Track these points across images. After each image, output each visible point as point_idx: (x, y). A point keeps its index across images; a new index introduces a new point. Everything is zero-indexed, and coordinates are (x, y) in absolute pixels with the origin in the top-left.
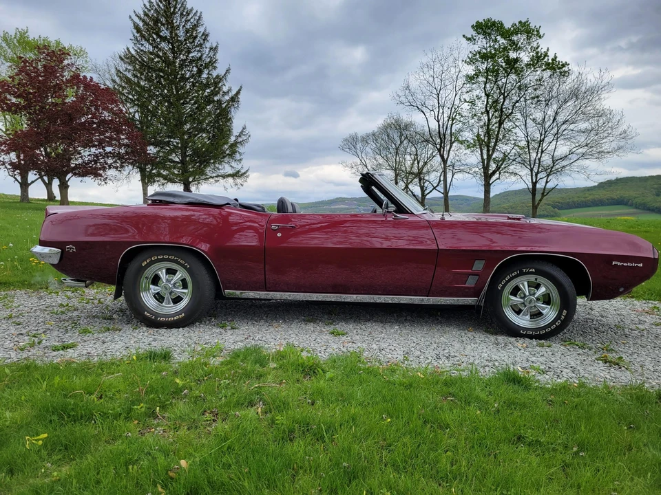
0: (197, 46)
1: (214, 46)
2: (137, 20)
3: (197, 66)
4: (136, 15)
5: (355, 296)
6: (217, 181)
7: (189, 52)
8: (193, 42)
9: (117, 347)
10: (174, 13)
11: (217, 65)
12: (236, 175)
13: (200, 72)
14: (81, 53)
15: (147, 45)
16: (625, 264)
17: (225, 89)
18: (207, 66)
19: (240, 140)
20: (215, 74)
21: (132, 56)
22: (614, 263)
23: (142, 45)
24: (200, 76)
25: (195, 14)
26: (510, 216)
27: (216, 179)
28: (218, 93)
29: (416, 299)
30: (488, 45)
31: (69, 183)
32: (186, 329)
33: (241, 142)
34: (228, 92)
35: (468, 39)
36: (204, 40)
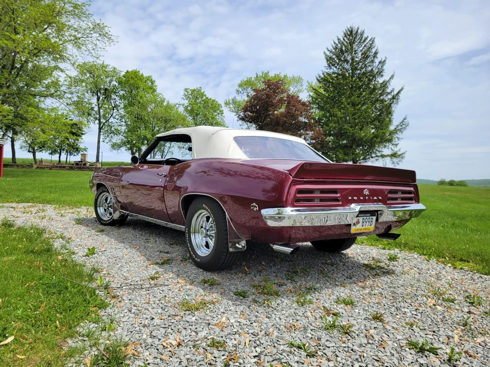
1: (383, 61)
2: (328, 53)
4: (329, 51)
6: (377, 160)
10: (354, 43)
11: (383, 74)
12: (393, 156)
17: (389, 90)
19: (400, 127)
25: (370, 40)
27: (377, 158)
33: (400, 130)
34: (391, 92)
36: (374, 57)
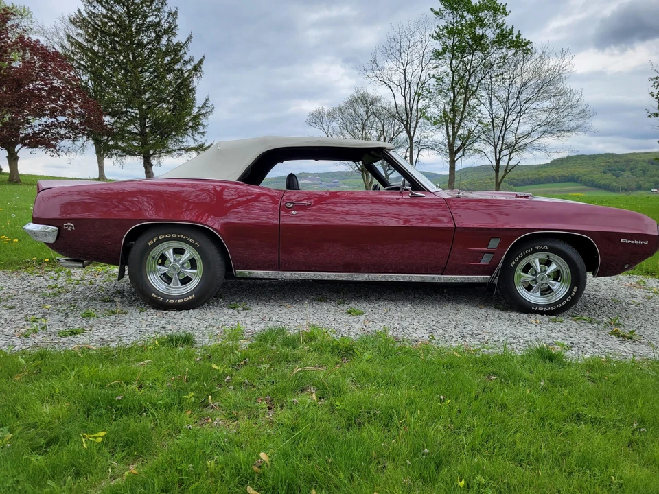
0: (154, 10)
1: (173, 11)
3: (155, 32)
5: (366, 275)
6: (179, 154)
7: (146, 17)
8: (151, 5)
9: (130, 331)
11: (177, 31)
12: (200, 148)
13: (159, 38)
14: (24, 14)
15: (100, 8)
16: (632, 242)
17: (186, 58)
18: (166, 32)
19: (203, 112)
20: (175, 40)
21: (84, 19)
22: (622, 241)
23: (95, 7)
24: (158, 43)
26: (518, 194)
28: (178, 61)
29: (427, 278)
30: (455, 21)
31: (18, 155)
32: (196, 310)
33: (203, 114)
34: (190, 61)
35: (436, 13)
